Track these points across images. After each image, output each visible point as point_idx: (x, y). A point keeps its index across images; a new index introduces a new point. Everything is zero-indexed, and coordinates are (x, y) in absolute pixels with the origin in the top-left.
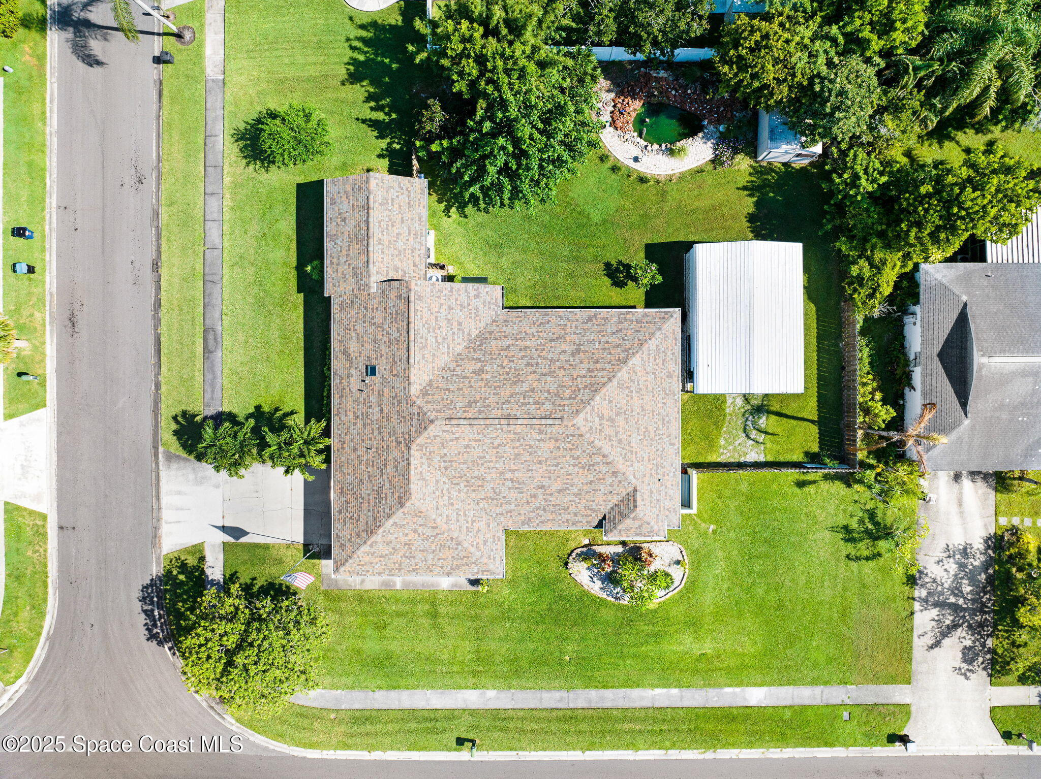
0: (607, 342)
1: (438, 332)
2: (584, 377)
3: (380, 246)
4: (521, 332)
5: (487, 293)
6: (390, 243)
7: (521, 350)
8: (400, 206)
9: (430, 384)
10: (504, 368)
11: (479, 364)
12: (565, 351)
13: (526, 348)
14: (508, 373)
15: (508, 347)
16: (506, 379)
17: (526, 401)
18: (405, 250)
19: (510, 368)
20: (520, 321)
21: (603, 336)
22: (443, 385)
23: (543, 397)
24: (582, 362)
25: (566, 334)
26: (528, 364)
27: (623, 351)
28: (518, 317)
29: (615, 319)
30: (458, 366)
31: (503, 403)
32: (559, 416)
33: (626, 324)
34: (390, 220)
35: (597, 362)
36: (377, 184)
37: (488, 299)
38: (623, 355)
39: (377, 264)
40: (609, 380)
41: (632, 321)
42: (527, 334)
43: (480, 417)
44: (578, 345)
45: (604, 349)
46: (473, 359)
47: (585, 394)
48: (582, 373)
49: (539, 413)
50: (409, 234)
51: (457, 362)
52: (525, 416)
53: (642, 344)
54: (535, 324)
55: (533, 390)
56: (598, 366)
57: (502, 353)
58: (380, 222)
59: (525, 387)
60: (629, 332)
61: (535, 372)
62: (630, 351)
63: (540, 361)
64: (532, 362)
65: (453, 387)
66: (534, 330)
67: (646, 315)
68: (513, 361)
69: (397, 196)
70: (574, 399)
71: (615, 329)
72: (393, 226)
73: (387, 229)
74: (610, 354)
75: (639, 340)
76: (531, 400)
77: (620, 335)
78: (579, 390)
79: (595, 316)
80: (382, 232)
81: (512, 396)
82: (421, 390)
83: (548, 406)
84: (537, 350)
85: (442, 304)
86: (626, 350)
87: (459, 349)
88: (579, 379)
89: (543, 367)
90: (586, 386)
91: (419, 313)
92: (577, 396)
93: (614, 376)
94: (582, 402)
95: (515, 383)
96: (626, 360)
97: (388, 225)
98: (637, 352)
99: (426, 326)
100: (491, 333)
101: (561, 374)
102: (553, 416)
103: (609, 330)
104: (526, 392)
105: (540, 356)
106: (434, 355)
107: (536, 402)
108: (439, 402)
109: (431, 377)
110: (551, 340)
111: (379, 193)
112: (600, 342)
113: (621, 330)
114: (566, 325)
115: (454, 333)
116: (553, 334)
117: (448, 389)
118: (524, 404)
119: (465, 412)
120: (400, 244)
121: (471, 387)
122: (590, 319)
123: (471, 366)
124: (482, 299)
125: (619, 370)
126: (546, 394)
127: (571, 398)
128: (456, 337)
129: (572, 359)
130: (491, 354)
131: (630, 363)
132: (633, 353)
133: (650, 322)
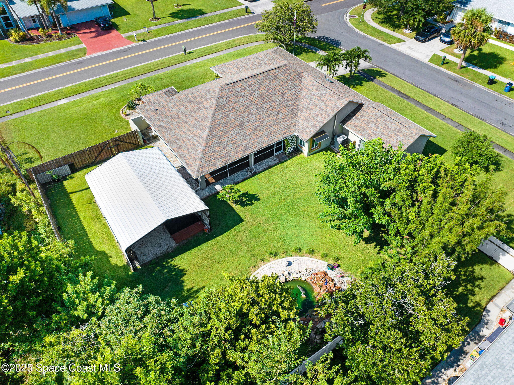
0: (228, 137)
1: (316, 98)
2: (228, 112)
3: (379, 115)
4: (278, 124)
5: (310, 131)
6: (377, 121)
7: (271, 114)
8: (391, 137)
9: (301, 81)
10: (273, 101)
11: (286, 99)
12: (248, 122)
13: (269, 117)
14: (269, 99)
15: (278, 113)
16: (268, 95)
17: (250, 88)
18: (368, 126)
19: (270, 102)
20: (282, 131)
21: (232, 140)
22: (295, 82)
23: (243, 92)
24: (235, 119)
25: (253, 133)
26: (262, 107)
27: (216, 135)
28: (285, 133)
29: (231, 154)
30: (295, 94)
31: (260, 83)
32: (229, 86)
33: (224, 154)
34: (388, 128)
35: (227, 122)
36: (412, 133)
37: (307, 130)
38: (214, 133)
39: (373, 109)
40: (214, 115)
41: (221, 157)
42: (274, 125)
43: (267, 73)
44: (243, 129)
45: (227, 132)
46: (290, 100)
47: (223, 101)
48: (231, 114)
49: (240, 84)
50: (373, 133)
51: (297, 96)
52: (246, 80)
53: (207, 144)
54: (274, 132)
55: (251, 94)
56: (224, 121)
57: (279, 109)
58: (391, 122)
59: (255, 95)
60: (218, 149)
61: (256, 104)
62: (211, 137)
63: (257, 111)
64: (261, 110)
65: (289, 83)
66: (272, 128)
67: (214, 165)
68: (271, 106)
69: (397, 139)
70: (227, 97)
71: (228, 147)
72: (384, 127)
73: (385, 124)
74: (222, 131)
75: (210, 146)
76: (248, 89)
77: (223, 145)
78: (227, 103)
79: (244, 152)
80: (385, 121)
81: (259, 88)
82: (302, 76)
83: (238, 89)
84: (263, 118)
85: (326, 107)
86: (214, 136)
87: (301, 102)
88: (231, 109)
89: (253, 109)
90: (225, 106)
91: (333, 94)
92: (226, 99)
93: (212, 118)
94: (221, 97)
95: (262, 95)
96: (211, 130)
97: (386, 125)
98: (207, 138)
99: (324, 94)
100: (292, 118)
101: (242, 109)
102: (232, 85)
103: (231, 145)
104: (253, 93)
105: (259, 114)
106: (310, 90)
107: (245, 89)
108: (290, 73)
109: (302, 84)
110: (259, 126)
111: (407, 131)
112: (232, 135)
113: (224, 148)
114: (257, 138)
115: (309, 104)
116: (260, 130)
117: (291, 81)
118: (250, 86)
119: (275, 73)
120: (372, 125)
121: (281, 86)
122: (246, 147)
123: (289, 96)
124: (310, 127)
125: (211, 122)
126: (243, 95)
127: (229, 97)
128: (307, 104)
129: (242, 119)
130: (284, 106)
131: (207, 130)
132: (209, 136)
133: (209, 161)
